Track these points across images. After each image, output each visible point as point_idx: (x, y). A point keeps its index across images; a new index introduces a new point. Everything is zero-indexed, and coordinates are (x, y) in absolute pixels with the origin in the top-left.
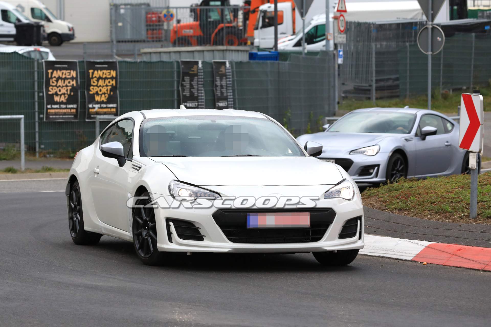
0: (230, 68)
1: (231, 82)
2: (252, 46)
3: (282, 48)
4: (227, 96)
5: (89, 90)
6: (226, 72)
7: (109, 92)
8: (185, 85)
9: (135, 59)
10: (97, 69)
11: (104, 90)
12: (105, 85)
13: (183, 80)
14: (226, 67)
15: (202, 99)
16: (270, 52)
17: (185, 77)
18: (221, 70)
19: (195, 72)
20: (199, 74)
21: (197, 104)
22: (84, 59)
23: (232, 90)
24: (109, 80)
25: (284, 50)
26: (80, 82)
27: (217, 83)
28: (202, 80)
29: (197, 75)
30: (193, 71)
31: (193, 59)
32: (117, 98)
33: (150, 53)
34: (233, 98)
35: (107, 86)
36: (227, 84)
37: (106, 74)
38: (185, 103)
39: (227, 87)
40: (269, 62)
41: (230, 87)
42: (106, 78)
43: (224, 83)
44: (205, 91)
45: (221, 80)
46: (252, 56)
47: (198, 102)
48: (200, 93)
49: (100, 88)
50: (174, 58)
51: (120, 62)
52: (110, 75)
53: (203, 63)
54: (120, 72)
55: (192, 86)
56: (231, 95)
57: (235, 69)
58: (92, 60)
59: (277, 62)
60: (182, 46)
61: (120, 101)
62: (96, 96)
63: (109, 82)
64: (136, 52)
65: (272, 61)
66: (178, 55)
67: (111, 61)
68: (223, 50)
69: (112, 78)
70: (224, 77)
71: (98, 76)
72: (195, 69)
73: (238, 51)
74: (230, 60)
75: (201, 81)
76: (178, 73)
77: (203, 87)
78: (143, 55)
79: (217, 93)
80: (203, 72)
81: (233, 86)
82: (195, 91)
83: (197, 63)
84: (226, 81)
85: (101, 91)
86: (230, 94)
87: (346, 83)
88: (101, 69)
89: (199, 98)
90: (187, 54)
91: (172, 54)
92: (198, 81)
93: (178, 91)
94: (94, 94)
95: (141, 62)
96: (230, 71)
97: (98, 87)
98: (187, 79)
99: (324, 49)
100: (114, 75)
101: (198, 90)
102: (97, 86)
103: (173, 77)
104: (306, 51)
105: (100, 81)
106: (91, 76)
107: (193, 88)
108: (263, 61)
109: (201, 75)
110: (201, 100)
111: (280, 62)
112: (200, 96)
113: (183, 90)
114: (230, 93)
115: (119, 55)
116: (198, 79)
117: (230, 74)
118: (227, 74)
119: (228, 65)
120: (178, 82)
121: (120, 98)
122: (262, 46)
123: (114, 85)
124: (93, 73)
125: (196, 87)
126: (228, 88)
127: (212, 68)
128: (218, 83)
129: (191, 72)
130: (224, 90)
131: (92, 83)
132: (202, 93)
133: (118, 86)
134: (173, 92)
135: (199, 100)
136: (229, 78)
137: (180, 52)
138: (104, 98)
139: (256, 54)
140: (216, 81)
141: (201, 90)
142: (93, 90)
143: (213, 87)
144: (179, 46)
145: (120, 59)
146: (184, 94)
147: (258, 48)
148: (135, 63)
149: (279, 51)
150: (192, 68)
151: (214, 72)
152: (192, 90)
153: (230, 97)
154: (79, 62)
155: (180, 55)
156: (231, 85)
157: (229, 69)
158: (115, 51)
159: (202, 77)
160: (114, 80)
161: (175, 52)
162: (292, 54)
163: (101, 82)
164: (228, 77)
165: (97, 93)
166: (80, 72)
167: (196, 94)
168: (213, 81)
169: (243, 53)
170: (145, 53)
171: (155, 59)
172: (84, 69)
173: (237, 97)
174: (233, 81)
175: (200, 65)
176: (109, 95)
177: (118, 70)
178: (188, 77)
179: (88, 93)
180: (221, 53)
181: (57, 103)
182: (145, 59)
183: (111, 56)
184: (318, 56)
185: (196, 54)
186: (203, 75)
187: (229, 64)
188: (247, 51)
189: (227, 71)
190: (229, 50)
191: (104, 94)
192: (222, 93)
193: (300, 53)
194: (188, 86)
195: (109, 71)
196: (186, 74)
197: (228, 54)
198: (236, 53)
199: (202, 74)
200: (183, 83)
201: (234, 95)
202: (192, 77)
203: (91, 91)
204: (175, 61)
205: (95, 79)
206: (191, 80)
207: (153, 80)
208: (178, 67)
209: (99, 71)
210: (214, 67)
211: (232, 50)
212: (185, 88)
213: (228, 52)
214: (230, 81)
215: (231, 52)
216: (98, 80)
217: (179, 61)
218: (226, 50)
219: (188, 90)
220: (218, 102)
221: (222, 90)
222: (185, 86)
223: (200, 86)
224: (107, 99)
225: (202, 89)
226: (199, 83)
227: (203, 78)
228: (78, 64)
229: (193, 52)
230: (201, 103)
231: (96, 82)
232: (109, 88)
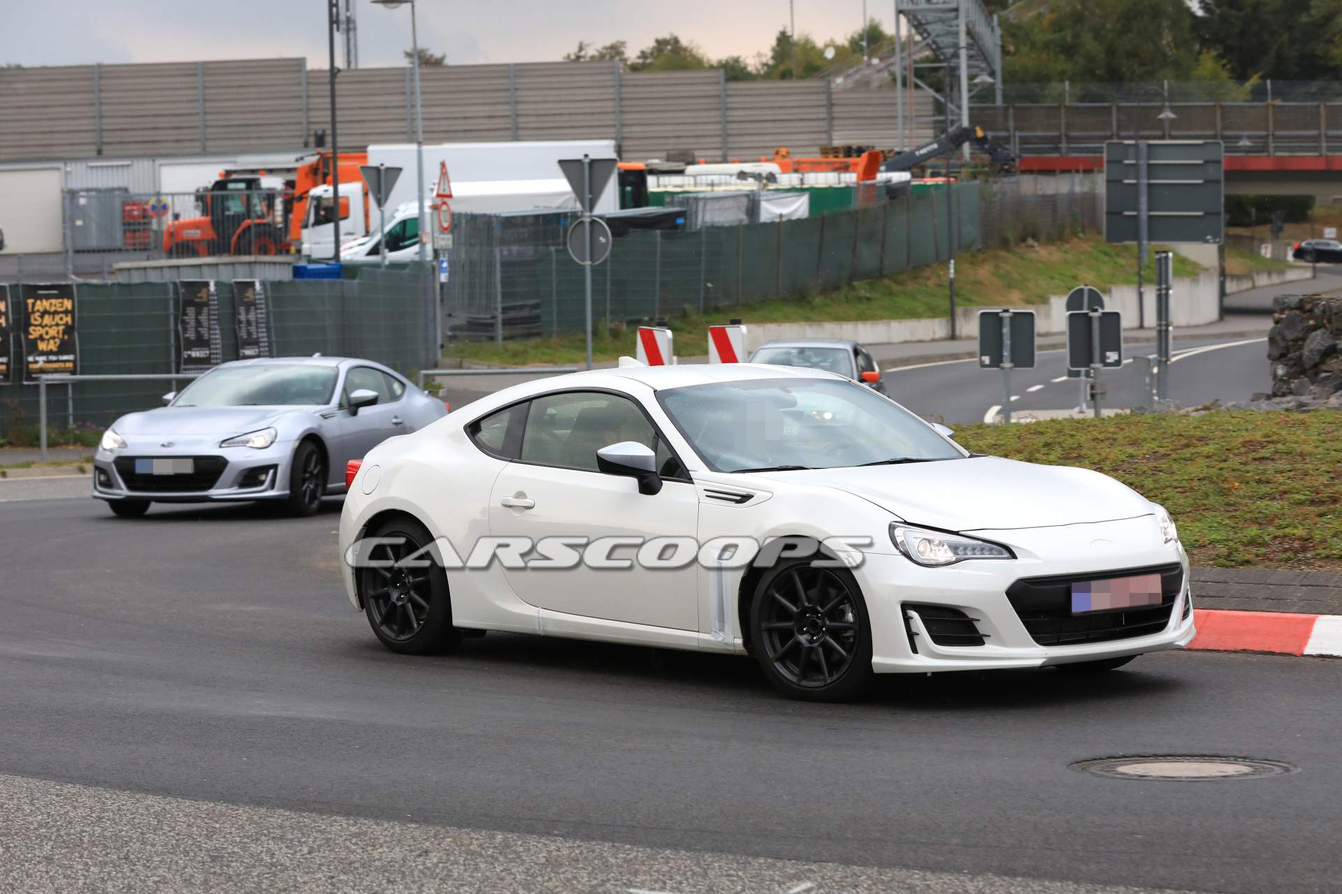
0: (262, 292)
1: (264, 316)
2: (297, 256)
3: (348, 258)
4: (258, 338)
5: (27, 333)
6: (255, 299)
7: (61, 336)
8: (187, 321)
9: (104, 279)
10: (41, 298)
11: (53, 332)
12: (54, 323)
13: (185, 314)
14: (254, 290)
15: (216, 344)
16: (327, 264)
17: (188, 308)
18: (247, 295)
19: (205, 300)
20: (211, 303)
21: (208, 352)
22: (18, 280)
23: (266, 327)
24: (61, 315)
25: (351, 261)
26: (13, 319)
27: (240, 317)
28: (216, 312)
29: (207, 304)
30: (201, 298)
31: (201, 278)
32: (74, 344)
33: (129, 270)
34: (268, 342)
35: (57, 325)
36: (257, 318)
37: (55, 306)
38: (187, 350)
39: (257, 323)
40: (326, 280)
41: (262, 323)
42: (56, 313)
43: (252, 317)
44: (221, 330)
45: (247, 312)
46: (298, 272)
47: (210, 350)
48: (213, 334)
49: (47, 329)
50: (168, 277)
51: (79, 286)
52: (62, 307)
53: (217, 284)
54: (79, 301)
55: (198, 323)
56: (264, 337)
57: (269, 293)
58: (32, 283)
59: (340, 280)
60: (183, 257)
61: (80, 350)
62: (39, 342)
63: (61, 319)
64: (106, 269)
65: (332, 280)
66: (174, 271)
67: (63, 283)
68: (250, 263)
69: (66, 312)
70: (253, 307)
71: (42, 310)
72: (203, 294)
73: (274, 263)
74: (262, 279)
75: (214, 315)
76: (176, 301)
77: (217, 324)
78: (118, 272)
79: (242, 334)
80: (217, 300)
81: (268, 322)
82: (204, 331)
83: (206, 284)
84: (256, 314)
85: (47, 333)
86: (263, 335)
87: (454, 314)
88: (48, 297)
89: (212, 342)
90: (190, 270)
91: (166, 271)
92: (209, 315)
93: (177, 332)
94: (36, 339)
95: (113, 285)
96: (262, 296)
97: (43, 327)
98: (191, 311)
99: (417, 258)
100: (70, 307)
101: (209, 329)
102: (40, 325)
103: (167, 309)
104: (387, 262)
105: (46, 317)
106: (30, 310)
107: (202, 327)
108: (317, 280)
109: (214, 305)
110: (214, 346)
111: (345, 281)
112: (213, 339)
113: (185, 330)
114: (263, 332)
115: (77, 274)
116: (209, 310)
117: (262, 301)
118: (258, 302)
119: (258, 287)
120: (176, 317)
121: (80, 345)
122: (315, 256)
123: (70, 323)
124: (34, 305)
125: (205, 324)
126: (259, 325)
127: (232, 292)
128: (243, 317)
129: (197, 300)
130: (253, 329)
131: (33, 321)
132: (215, 334)
133: (76, 325)
134: (168, 333)
135: (212, 346)
136: (261, 309)
137: (178, 267)
138: (52, 346)
139: (305, 268)
140: (239, 314)
141: (215, 329)
142: (35, 332)
143: (234, 324)
144: (178, 257)
145: (80, 280)
146: (187, 335)
147: (310, 259)
148: (103, 286)
149: (342, 263)
150: (199, 292)
151: (236, 299)
152: (200, 329)
153: (263, 340)
154: (11, 287)
155: (179, 273)
156: (264, 320)
157: (260, 294)
158: (70, 267)
159: (216, 307)
160: (70, 315)
161: (170, 267)
162: (364, 268)
163: (47, 320)
164: (259, 306)
165: (41, 338)
166: (12, 303)
167: (206, 336)
168: (235, 314)
169: (282, 266)
170: (121, 270)
171: (137, 278)
172: (19, 298)
173: (274, 339)
174: (268, 313)
175: (212, 288)
176: (62, 340)
177: (76, 299)
178: (193, 309)
179: (26, 338)
180: (247, 267)
182: (121, 279)
183: (65, 276)
184: (407, 271)
185: (205, 270)
186: (217, 305)
187: (260, 285)
188: (289, 264)
189: (257, 297)
190: (260, 263)
191: (53, 338)
192: (249, 333)
193: (376, 266)
194: (193, 323)
195: (60, 300)
196: (189, 303)
197: (258, 269)
198: (272, 267)
199: (216, 302)
200: (185, 318)
201: (269, 337)
202: (199, 307)
203: (31, 334)
204: (171, 282)
205: (38, 314)
206: (198, 313)
207: (133, 314)
208: (176, 292)
209: (44, 301)
210: (235, 291)
211: (265, 263)
212: (188, 326)
213: (258, 266)
214: (262, 313)
215: (263, 265)
216: (42, 317)
217: (177, 281)
218: (255, 263)
219: (193, 329)
220: (243, 348)
221: (250, 328)
222: (188, 323)
223: (212, 322)
224: (59, 347)
225: (217, 327)
226: (212, 317)
227: (218, 310)
228: (8, 289)
229: (200, 266)
230: (215, 351)
231: (39, 319)
232: (61, 328)
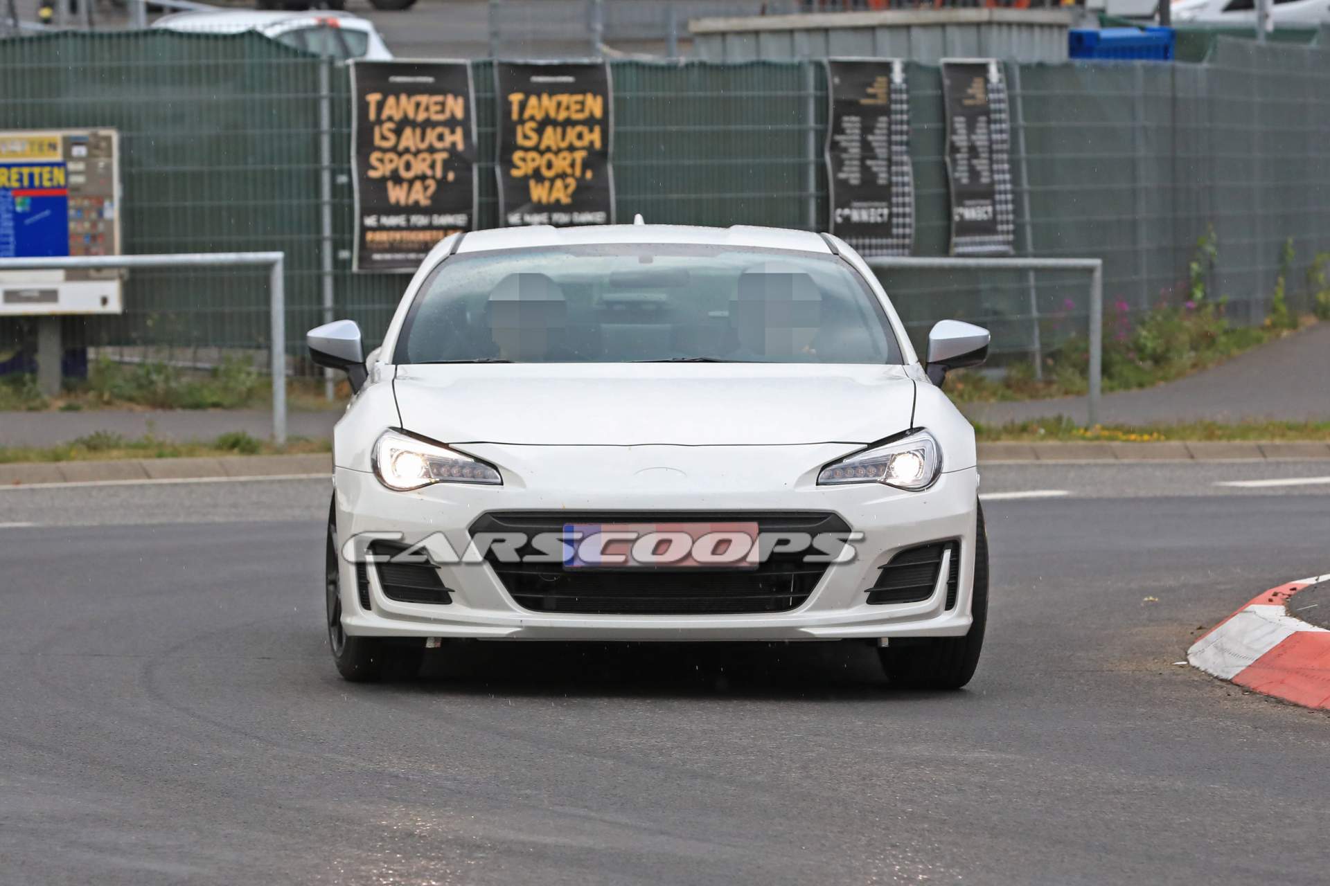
0: (1003, 86)
1: (1005, 136)
2: (1079, 10)
3: (1186, 15)
4: (993, 183)
5: (509, 164)
6: (989, 101)
7: (578, 172)
8: (844, 144)
9: (669, 54)
10: (538, 91)
11: (561, 163)
12: (564, 145)
13: (839, 130)
14: (987, 81)
15: (904, 195)
16: (1142, 29)
17: (846, 118)
18: (970, 91)
19: (881, 101)
20: (894, 107)
21: (886, 211)
22: (491, 55)
23: (1011, 161)
24: (579, 128)
25: (1191, 21)
26: (479, 135)
27: (955, 138)
28: (905, 127)
29: (885, 111)
30: (874, 96)
31: (874, 54)
32: (607, 190)
33: (723, 34)
34: (1013, 192)
35: (571, 148)
36: (991, 142)
37: (568, 108)
38: (843, 207)
39: (991, 151)
40: (1138, 63)
41: (1001, 151)
42: (569, 123)
43: (980, 139)
44: (915, 165)
45: (971, 128)
46: (1080, 45)
47: (890, 206)
48: (897, 174)
49: (549, 156)
50: (807, 51)
51: (618, 67)
52: (582, 110)
53: (907, 68)
54: (617, 100)
55: (867, 150)
56: (1004, 182)
57: (1018, 90)
58: (520, 60)
59: (1168, 64)
60: (834, 11)
61: (618, 203)
62: (532, 183)
63: (580, 136)
64: (674, 33)
65: (1151, 63)
66: (819, 39)
67: (586, 61)
68: (978, 25)
69: (590, 122)
70: (983, 119)
71: (539, 116)
72: (879, 87)
73: (1031, 25)
74: (1004, 58)
75: (901, 133)
76: (822, 102)
77: (908, 153)
78: (698, 40)
79: (957, 175)
80: (908, 102)
81: (1013, 150)
82: (878, 167)
83: (886, 68)
84: (990, 133)
85: (550, 166)
86: (1003, 178)
88: (553, 90)
89: (894, 189)
90: (851, 38)
91: (800, 39)
92: (890, 133)
93: (821, 168)
94: (526, 178)
95: (689, 66)
96: (1003, 96)
97: (542, 153)
98: (852, 123)
100: (598, 113)
101: (890, 163)
102: (536, 148)
103: (802, 119)
104: (1270, 26)
105: (549, 131)
106: (515, 116)
107: (874, 158)
108: (1120, 62)
109: (902, 112)
110: (900, 200)
111: (1180, 65)
112: (897, 184)
113: (839, 165)
114: (1003, 172)
115: (612, 43)
116: (890, 123)
117: (1003, 106)
118: (993, 106)
119: (994, 74)
120: (821, 135)
121: (618, 192)
122: (1114, 10)
123: (598, 145)
124: (523, 106)
125: (881, 152)
126: (995, 156)
127: (940, 85)
128: (961, 139)
129: (865, 101)
130: (981, 164)
131: (520, 140)
132: (903, 174)
133: (611, 149)
134: (802, 171)
135: (894, 200)
136: (1000, 121)
137: (826, 30)
138: (561, 193)
139: (1094, 36)
140: (954, 132)
141: (902, 164)
142: (523, 164)
143: (941, 152)
144: (823, 10)
145: (618, 55)
146: (842, 176)
147: (1104, 19)
148: (671, 68)
149: (1174, 26)
150: (871, 85)
151: (947, 100)
152: (869, 162)
153: (1002, 187)
154: (476, 67)
155: (827, 42)
156: (1005, 147)
157: (998, 91)
158: (599, 27)
159: (905, 117)
160: (597, 129)
161: (809, 31)
162: (1220, 37)
163: (551, 137)
164: (997, 116)
165: (537, 175)
166: (478, 100)
167: (882, 179)
168: (943, 133)
169: (1047, 32)
170: (707, 35)
171: (739, 54)
172: (493, 90)
173: (1025, 185)
174: (1014, 132)
175: (898, 76)
176: (581, 181)
177: (611, 95)
178: (855, 119)
179: (506, 174)
180: (971, 34)
181: (396, 210)
182: (706, 54)
183: (588, 46)
184: (1313, 45)
185: (883, 37)
186: (908, 111)
187: (999, 70)
188: (1061, 26)
189: (992, 96)
190: (1000, 24)
191: (563, 176)
192: (974, 173)
193: (1249, 33)
194: (855, 150)
195: (579, 97)
196: (847, 107)
197: (995, 37)
198: (1025, 33)
199: (905, 107)
200: (838, 138)
201: (1015, 181)
202: (869, 117)
203: (517, 167)
204: (811, 62)
205: (533, 125)
206: (867, 129)
207: (732, 127)
208: (822, 84)
209: (545, 98)
210: (947, 82)
211: (1010, 24)
212: (844, 156)
213: (995, 30)
214: (1001, 131)
215: (1005, 29)
216: (540, 131)
217: (825, 60)
218: (989, 23)
219: (857, 163)
220: (961, 204)
221: (975, 162)
222: (845, 150)
223: (895, 148)
224: (574, 195)
225: (905, 158)
226: (895, 138)
227: (908, 123)
228: (470, 72)
229: (872, 29)
230: (901, 210)
231: (534, 136)
232: (580, 156)
